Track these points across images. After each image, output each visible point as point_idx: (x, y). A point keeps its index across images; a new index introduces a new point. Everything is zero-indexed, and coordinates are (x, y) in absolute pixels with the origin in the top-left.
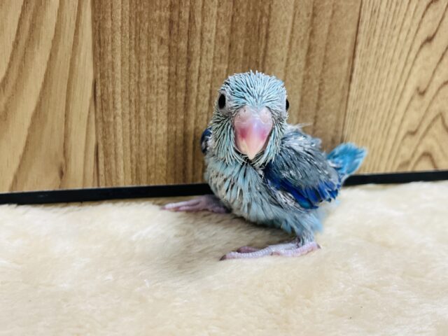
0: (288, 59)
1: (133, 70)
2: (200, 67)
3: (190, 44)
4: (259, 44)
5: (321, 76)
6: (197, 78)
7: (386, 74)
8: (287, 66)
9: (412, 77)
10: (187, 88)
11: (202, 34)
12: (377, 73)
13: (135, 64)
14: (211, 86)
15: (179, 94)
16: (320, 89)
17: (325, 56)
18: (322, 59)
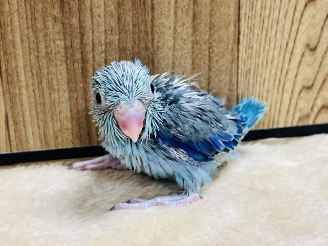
0: (175, 27)
1: (32, 46)
2: (93, 39)
3: (82, 20)
4: (146, 15)
5: (209, 40)
6: (91, 49)
7: (273, 33)
8: (175, 34)
9: (300, 34)
10: (83, 59)
11: (91, 10)
12: (264, 33)
13: (34, 41)
14: (105, 56)
15: (76, 65)
16: (209, 52)
17: (211, 22)
18: (208, 24)
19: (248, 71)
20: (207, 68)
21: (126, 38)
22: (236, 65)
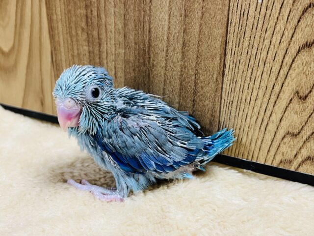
0: (167, 50)
2: (107, 49)
4: (145, 36)
5: (196, 67)
6: (105, 57)
8: (167, 56)
11: (106, 26)
13: (70, 44)
14: (115, 64)
16: (195, 78)
17: (198, 51)
18: (196, 53)
19: (231, 103)
20: (193, 91)
21: (130, 53)
22: (220, 95)
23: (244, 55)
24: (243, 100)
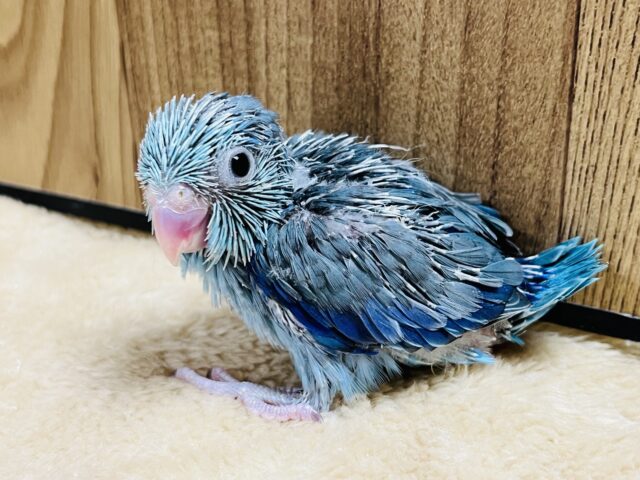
0: (424, 38)
1: (169, 31)
2: (267, 37)
4: (366, 3)
5: (499, 79)
6: (263, 56)
8: (424, 52)
10: (249, 72)
13: (172, 24)
14: (288, 74)
16: (499, 107)
17: (506, 37)
18: (499, 42)
19: (591, 170)
20: (492, 141)
21: (327, 45)
22: (562, 149)
23: (625, 47)
24: (624, 163)
